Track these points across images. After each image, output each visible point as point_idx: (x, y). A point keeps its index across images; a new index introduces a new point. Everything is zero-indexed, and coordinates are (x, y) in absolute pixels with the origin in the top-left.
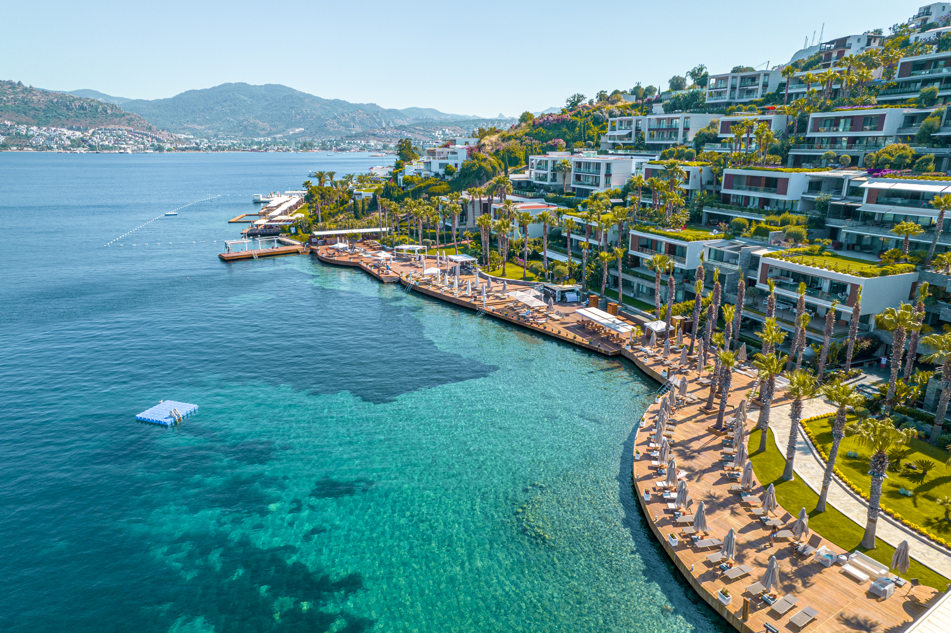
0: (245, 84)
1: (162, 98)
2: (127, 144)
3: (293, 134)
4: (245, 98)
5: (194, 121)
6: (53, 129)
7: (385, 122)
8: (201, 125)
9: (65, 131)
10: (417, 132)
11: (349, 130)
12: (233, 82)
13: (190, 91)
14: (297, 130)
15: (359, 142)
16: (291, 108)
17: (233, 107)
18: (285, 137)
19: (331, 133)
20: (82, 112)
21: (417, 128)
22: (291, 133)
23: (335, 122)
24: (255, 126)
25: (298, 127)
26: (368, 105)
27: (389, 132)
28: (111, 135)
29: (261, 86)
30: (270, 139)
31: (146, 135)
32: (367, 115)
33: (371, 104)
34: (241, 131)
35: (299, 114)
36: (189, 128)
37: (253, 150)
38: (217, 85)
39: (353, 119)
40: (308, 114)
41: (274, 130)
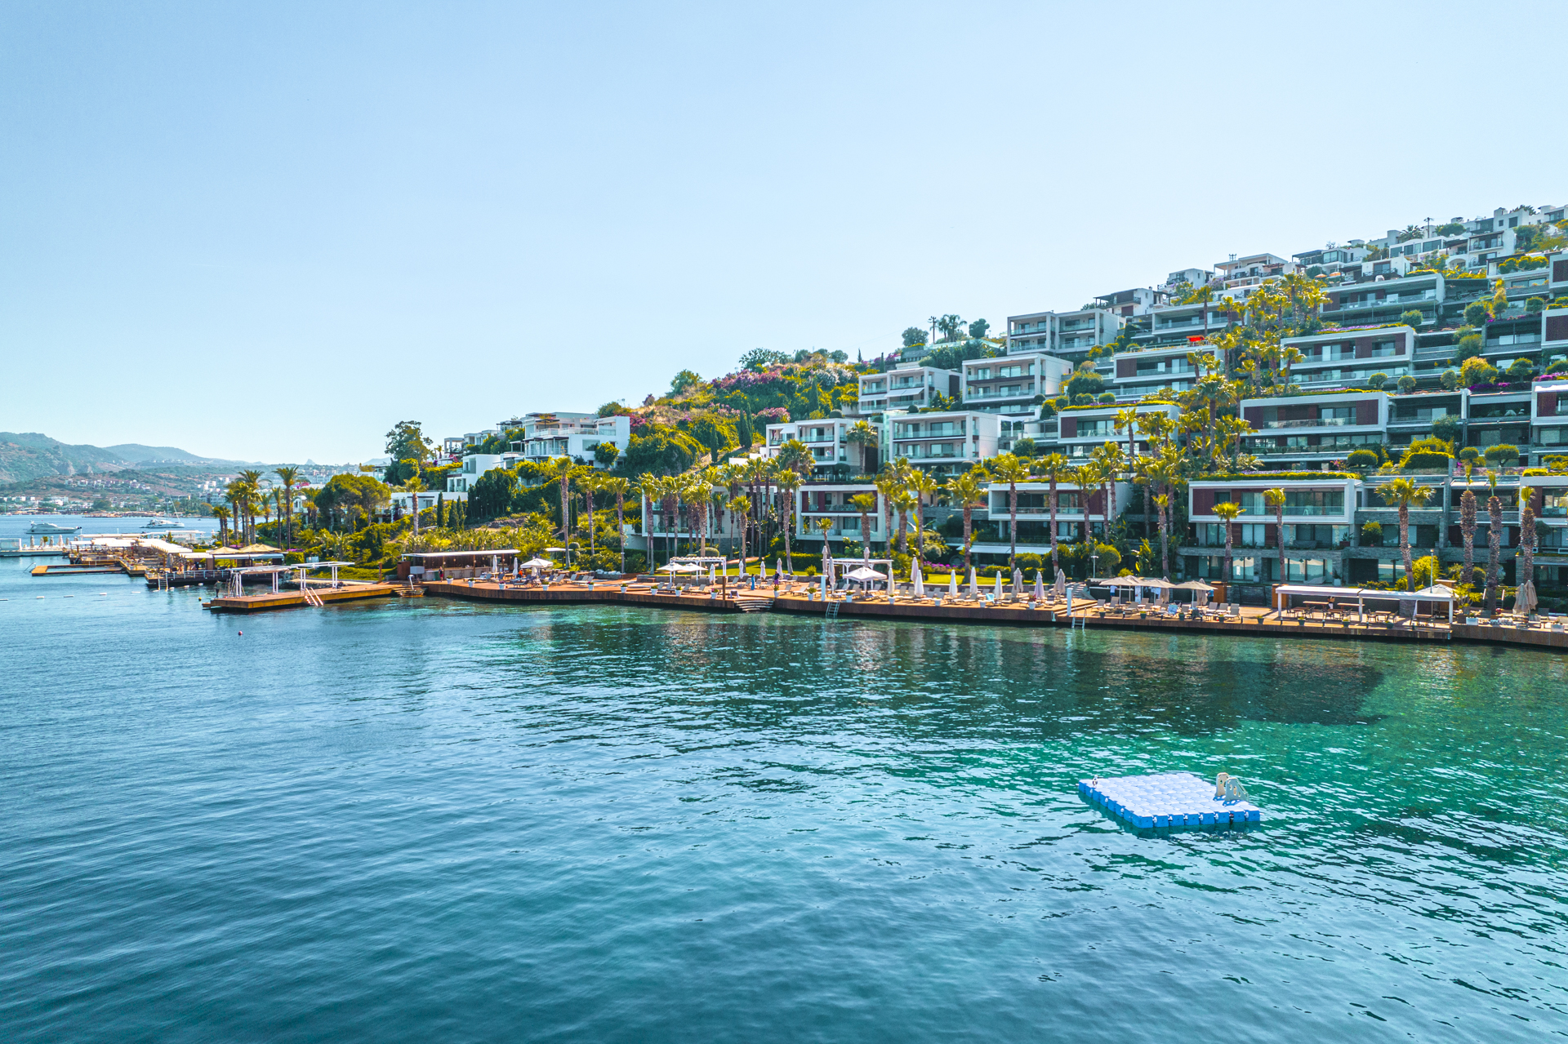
32: (30, 452)
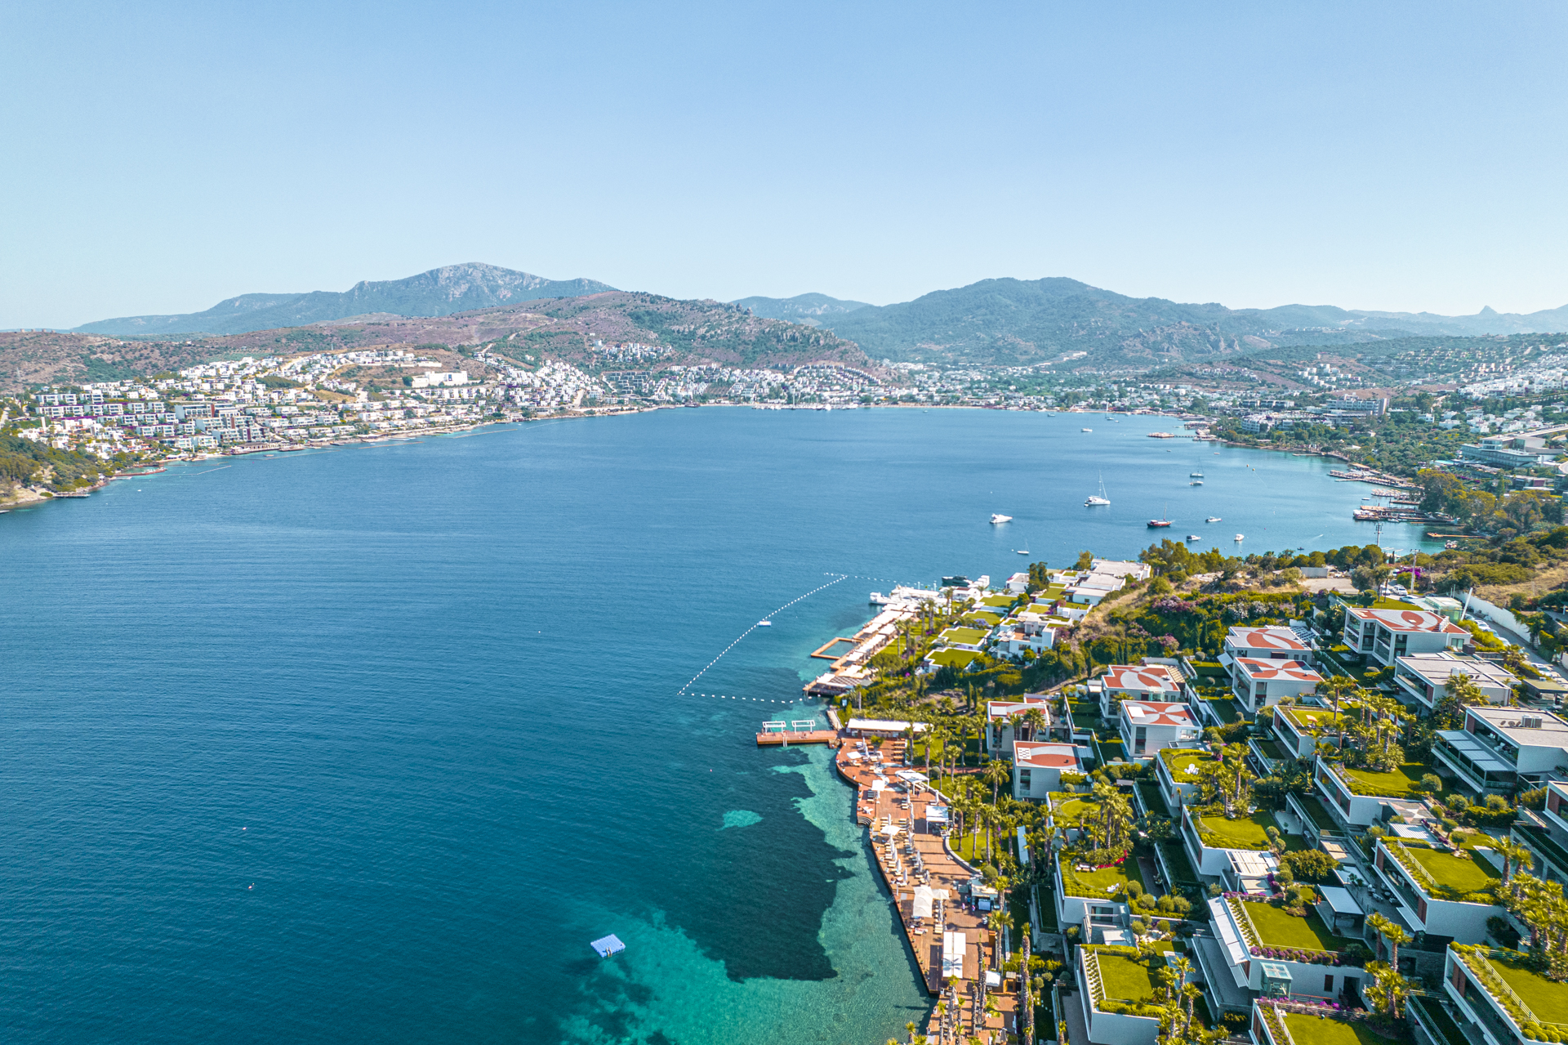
0: (1012, 280)
1: (898, 302)
2: (831, 390)
3: (1067, 362)
4: (1009, 302)
5: (932, 339)
6: (756, 371)
7: (1225, 340)
8: (939, 343)
9: (767, 372)
10: (1270, 369)
11: (1159, 356)
12: (995, 277)
13: (935, 292)
14: (1075, 355)
15: (1162, 386)
16: (1074, 317)
17: (988, 317)
18: (1055, 367)
19: (1128, 362)
20: (792, 343)
21: (1271, 361)
22: (1065, 359)
23: (1137, 342)
24: (1014, 347)
25: (1078, 350)
26: (1205, 305)
27: (1218, 371)
28: (817, 376)
29: (1035, 282)
30: (1031, 370)
31: (858, 374)
32: (1196, 329)
33: (1212, 304)
34: (992, 356)
35: (1083, 329)
36: (923, 349)
37: (989, 405)
38: (972, 282)
39: (1169, 337)
40: (1098, 328)
41: (1041, 353)
